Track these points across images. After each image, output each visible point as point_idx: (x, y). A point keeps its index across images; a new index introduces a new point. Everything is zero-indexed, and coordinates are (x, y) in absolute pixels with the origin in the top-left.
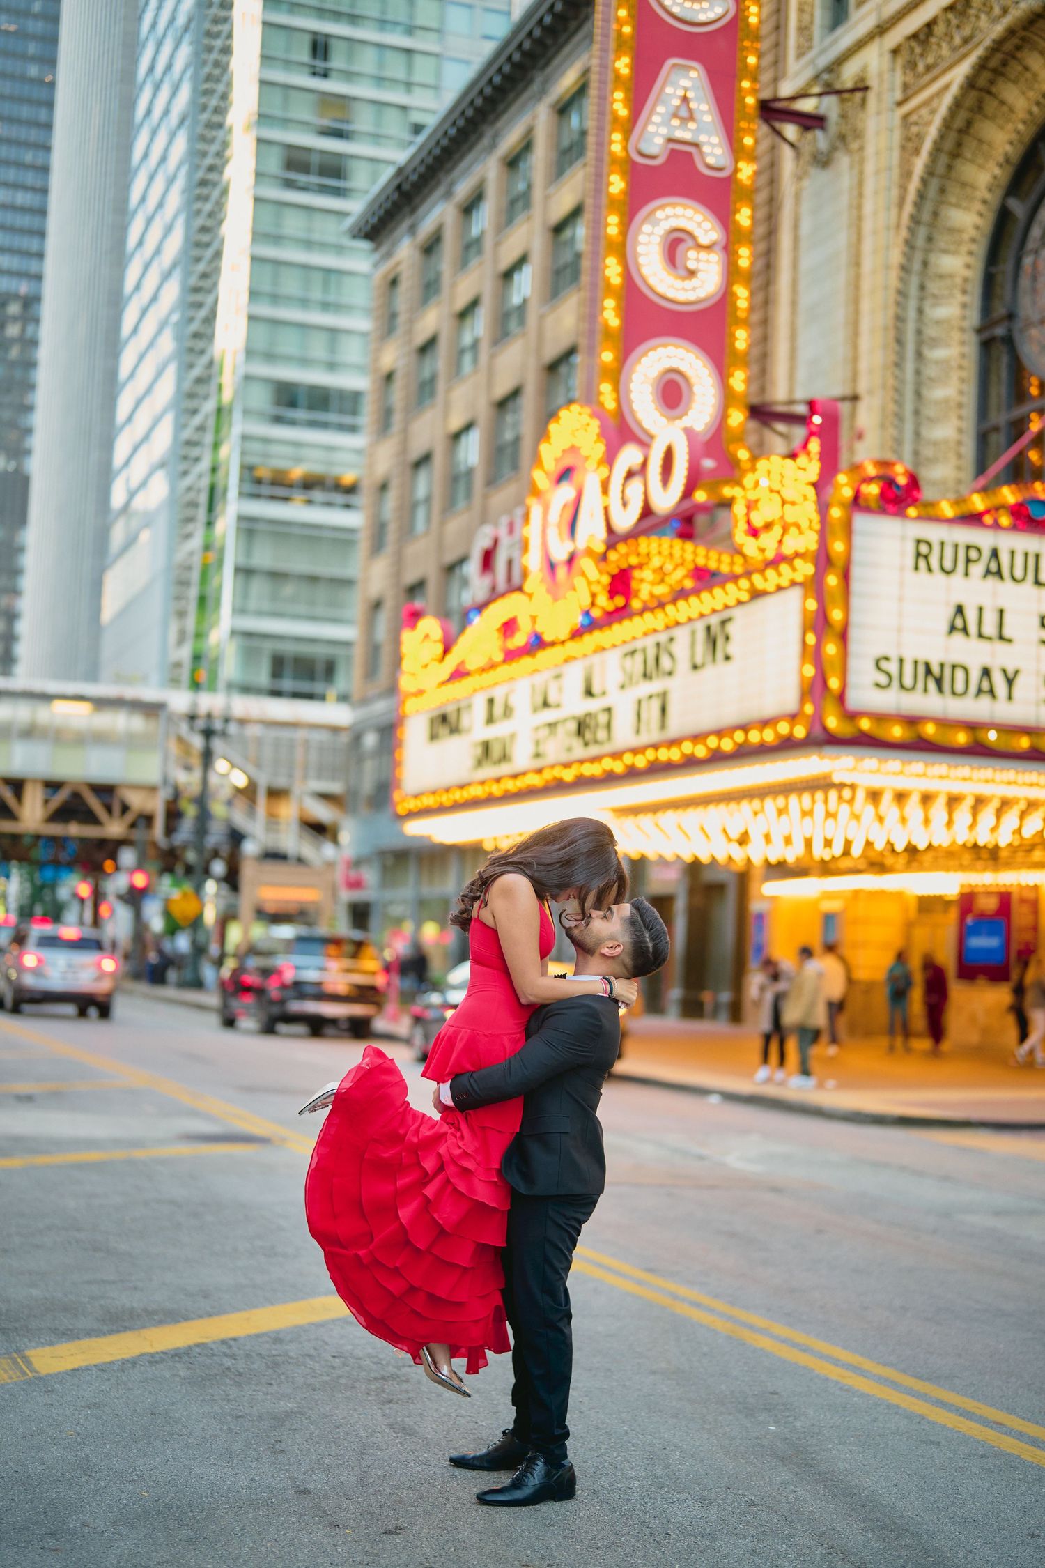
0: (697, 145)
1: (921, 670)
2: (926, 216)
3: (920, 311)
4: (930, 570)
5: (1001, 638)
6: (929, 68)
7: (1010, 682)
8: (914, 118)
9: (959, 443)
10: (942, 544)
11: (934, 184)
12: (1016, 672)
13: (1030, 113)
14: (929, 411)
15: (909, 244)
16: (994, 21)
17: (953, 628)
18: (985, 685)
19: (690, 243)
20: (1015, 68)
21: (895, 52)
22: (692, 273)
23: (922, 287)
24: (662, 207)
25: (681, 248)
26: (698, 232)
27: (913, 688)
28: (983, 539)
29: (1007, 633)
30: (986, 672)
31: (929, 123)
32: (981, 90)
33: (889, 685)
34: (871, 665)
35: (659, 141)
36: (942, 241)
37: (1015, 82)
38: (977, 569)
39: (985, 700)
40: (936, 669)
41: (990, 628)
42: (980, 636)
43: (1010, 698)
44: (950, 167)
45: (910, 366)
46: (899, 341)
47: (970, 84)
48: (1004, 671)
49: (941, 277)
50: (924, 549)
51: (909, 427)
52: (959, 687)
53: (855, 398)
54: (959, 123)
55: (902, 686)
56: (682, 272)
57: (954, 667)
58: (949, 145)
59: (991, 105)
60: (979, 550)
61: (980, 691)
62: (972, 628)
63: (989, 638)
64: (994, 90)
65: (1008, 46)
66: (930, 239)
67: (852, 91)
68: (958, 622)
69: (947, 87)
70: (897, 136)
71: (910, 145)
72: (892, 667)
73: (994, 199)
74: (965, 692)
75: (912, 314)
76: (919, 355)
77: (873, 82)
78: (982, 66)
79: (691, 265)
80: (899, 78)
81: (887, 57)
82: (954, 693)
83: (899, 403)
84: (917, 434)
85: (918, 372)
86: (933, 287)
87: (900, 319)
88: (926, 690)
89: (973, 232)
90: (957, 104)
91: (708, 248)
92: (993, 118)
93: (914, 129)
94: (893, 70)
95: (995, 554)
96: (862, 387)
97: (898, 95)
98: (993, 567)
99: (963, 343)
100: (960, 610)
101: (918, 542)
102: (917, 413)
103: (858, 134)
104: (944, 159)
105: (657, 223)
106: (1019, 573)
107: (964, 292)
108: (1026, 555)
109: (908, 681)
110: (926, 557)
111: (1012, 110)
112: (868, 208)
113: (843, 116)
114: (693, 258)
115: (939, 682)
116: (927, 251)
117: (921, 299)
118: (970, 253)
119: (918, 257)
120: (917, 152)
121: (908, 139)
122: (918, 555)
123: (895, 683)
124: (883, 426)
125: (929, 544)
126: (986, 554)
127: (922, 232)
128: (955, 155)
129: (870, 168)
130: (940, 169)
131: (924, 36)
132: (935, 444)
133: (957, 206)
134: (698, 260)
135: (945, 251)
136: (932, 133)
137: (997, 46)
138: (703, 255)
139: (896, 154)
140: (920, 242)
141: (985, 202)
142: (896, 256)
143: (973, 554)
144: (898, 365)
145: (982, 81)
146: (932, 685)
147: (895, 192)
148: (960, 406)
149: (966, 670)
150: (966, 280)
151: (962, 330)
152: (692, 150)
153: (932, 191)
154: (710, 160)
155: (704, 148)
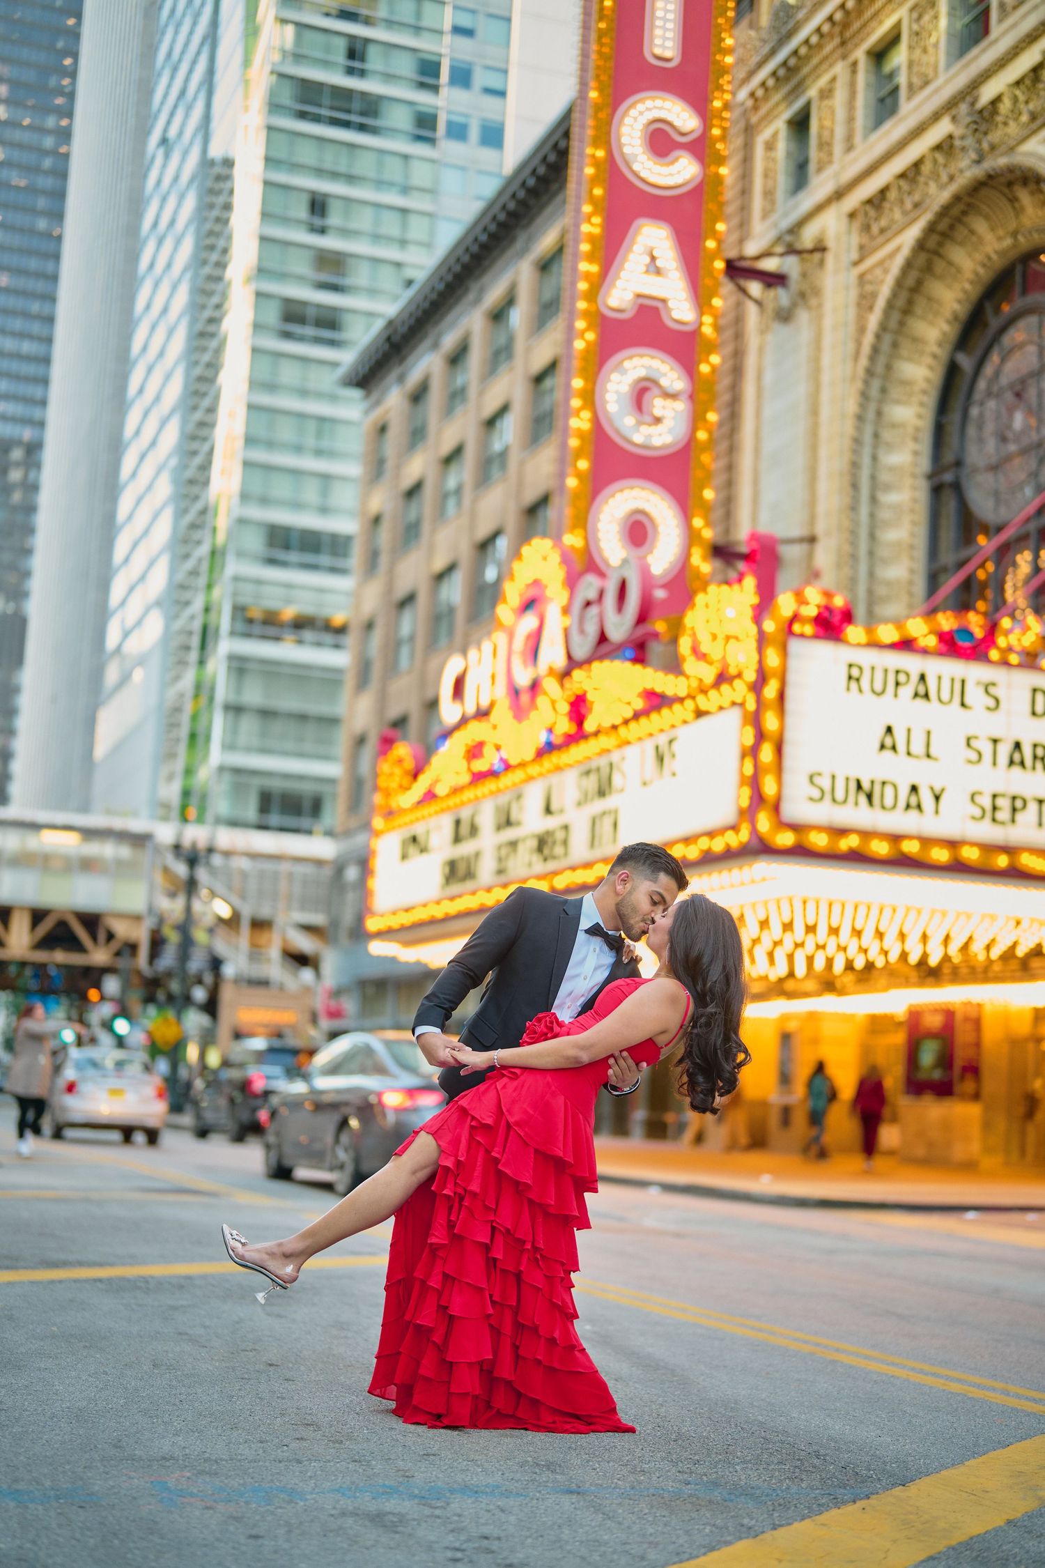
0: (664, 301)
1: (853, 786)
2: (880, 369)
3: (874, 458)
4: (860, 691)
5: (928, 756)
6: (882, 231)
7: (937, 798)
8: (869, 277)
9: (911, 583)
10: (873, 668)
11: (887, 339)
12: (943, 790)
13: (977, 274)
14: (883, 552)
15: (864, 395)
16: (942, 187)
17: (882, 747)
18: (913, 801)
19: (655, 391)
20: (961, 232)
21: (852, 215)
22: (658, 420)
23: (876, 436)
24: (630, 358)
25: (647, 396)
26: (664, 382)
27: (845, 801)
28: (911, 663)
29: (933, 752)
30: (914, 789)
31: (882, 282)
32: (928, 251)
33: (822, 798)
34: (806, 780)
35: (629, 296)
36: (895, 392)
37: (962, 244)
38: (907, 691)
39: (913, 813)
40: (866, 785)
41: (918, 747)
42: (909, 754)
43: (937, 812)
44: (902, 324)
45: (864, 510)
46: (855, 486)
47: (920, 246)
48: (932, 789)
49: (894, 426)
50: (855, 672)
51: (863, 568)
52: (889, 801)
53: (812, 540)
54: (910, 282)
55: (834, 800)
56: (647, 419)
57: (884, 783)
58: (901, 302)
59: (939, 266)
60: (908, 675)
61: (908, 806)
62: (901, 747)
63: (917, 757)
64: (941, 251)
65: (955, 211)
66: (883, 390)
67: (812, 251)
68: (888, 741)
69: (898, 249)
70: (853, 294)
71: (865, 302)
72: (825, 783)
73: (943, 354)
74: (894, 806)
75: (866, 461)
76: (873, 500)
77: (830, 243)
78: (931, 229)
79: (657, 412)
80: (855, 239)
81: (845, 220)
82: (883, 807)
83: (854, 543)
84: (871, 575)
85: (872, 515)
86: (887, 435)
87: (855, 465)
88: (856, 804)
89: (922, 384)
90: (908, 265)
91: (673, 396)
92: (941, 278)
93: (869, 288)
94: (849, 232)
95: (922, 678)
96: (820, 529)
97: (854, 255)
98: (922, 690)
99: (914, 488)
100: (889, 730)
101: (850, 666)
102: (871, 553)
103: (817, 292)
104: (896, 316)
105: (625, 372)
106: (945, 695)
107: (916, 439)
108: (953, 680)
109: (840, 795)
110: (858, 680)
111: (959, 270)
112: (826, 359)
113: (804, 275)
114: (659, 406)
115: (869, 797)
116: (881, 402)
117: (875, 446)
118: (922, 404)
119: (872, 408)
120: (871, 308)
121: (862, 296)
122: (850, 677)
123: (828, 797)
124: (839, 566)
125: (861, 669)
126: (915, 678)
127: (876, 384)
128: (907, 311)
129: (828, 322)
130: (893, 324)
131: (878, 201)
132: (889, 583)
133: (909, 359)
134: (664, 408)
135: (898, 402)
136: (885, 291)
137: (945, 211)
138: (669, 403)
139: (852, 313)
140: (874, 392)
141: (935, 356)
142: (852, 406)
143: (902, 678)
144: (854, 508)
145: (932, 242)
146: (863, 799)
147: (851, 347)
148: (912, 547)
149: (895, 786)
150: (917, 429)
151: (914, 476)
152: (659, 305)
153: (885, 346)
154: (676, 315)
155: (671, 304)
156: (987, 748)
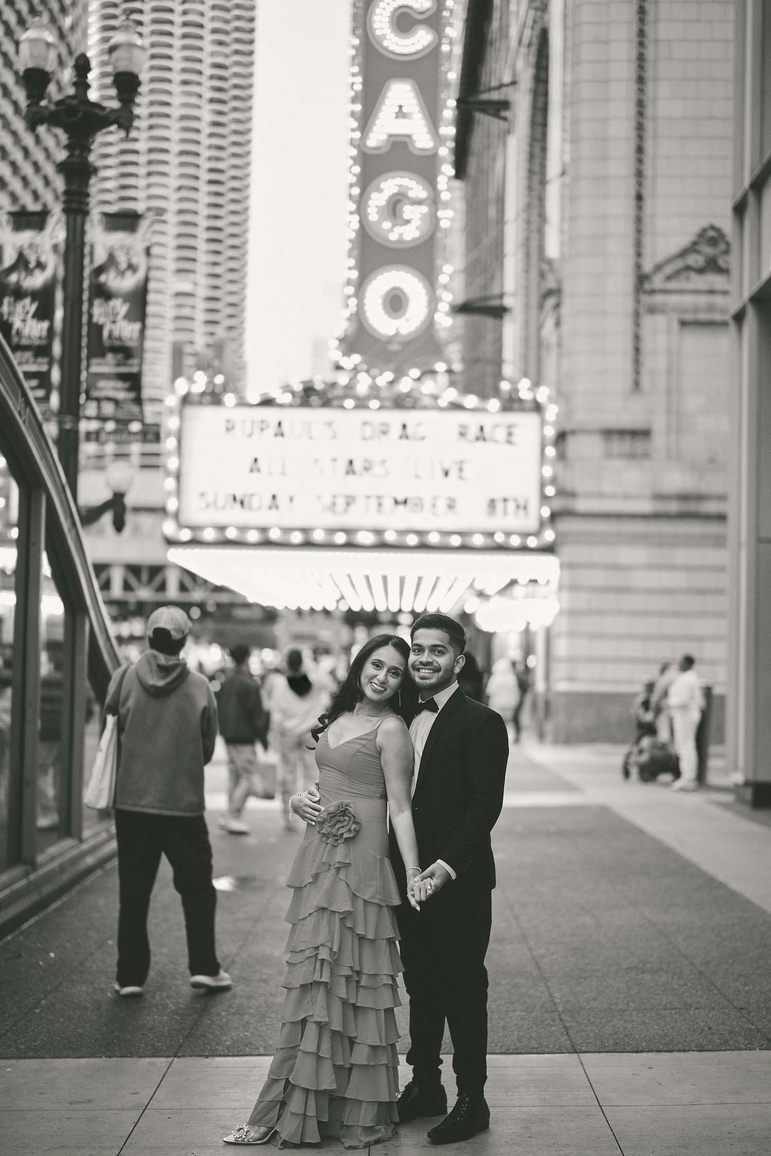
0: (409, 136)
1: (230, 498)
4: (234, 436)
5: (283, 473)
7: (291, 499)
10: (243, 421)
17: (252, 471)
19: (406, 201)
22: (408, 222)
24: (386, 180)
25: (399, 206)
26: (411, 194)
27: (224, 509)
28: (271, 415)
29: (287, 471)
30: (274, 497)
33: (208, 508)
35: (384, 137)
38: (267, 434)
39: (273, 512)
40: (240, 497)
41: (276, 468)
42: (272, 473)
43: (289, 509)
48: (287, 495)
50: (230, 425)
52: (256, 505)
55: (215, 508)
56: (400, 222)
57: (253, 494)
60: (268, 423)
61: (269, 508)
62: (265, 469)
63: (275, 475)
68: (255, 466)
72: (210, 498)
74: (260, 509)
79: (406, 216)
82: (251, 509)
87: (528, 240)
88: (232, 509)
91: (419, 202)
95: (279, 424)
100: (255, 460)
101: (227, 421)
105: (382, 191)
106: (296, 433)
108: (302, 424)
109: (220, 505)
110: (231, 430)
114: (408, 211)
115: (242, 504)
122: (227, 429)
123: (212, 506)
125: (234, 422)
126: (273, 424)
127: (536, 179)
134: (411, 212)
138: (415, 208)
143: (265, 425)
146: (236, 506)
149: (261, 497)
152: (407, 140)
153: (537, 151)
154: (419, 145)
155: (414, 138)
156: (328, 465)
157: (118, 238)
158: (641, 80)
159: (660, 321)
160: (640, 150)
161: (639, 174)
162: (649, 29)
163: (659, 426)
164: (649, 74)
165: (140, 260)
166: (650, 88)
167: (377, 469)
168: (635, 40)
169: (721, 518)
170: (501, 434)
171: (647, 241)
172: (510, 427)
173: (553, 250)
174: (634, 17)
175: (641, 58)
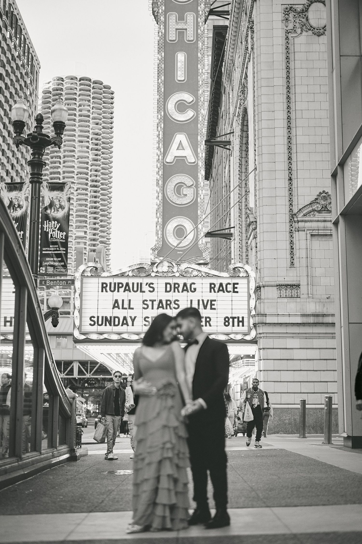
0: (185, 157)
1: (104, 319)
4: (106, 291)
5: (129, 308)
7: (133, 320)
10: (110, 283)
12: (135, 317)
17: (114, 307)
18: (125, 322)
19: (184, 186)
22: (185, 195)
24: (175, 177)
25: (181, 188)
26: (186, 183)
27: (101, 325)
28: (123, 280)
29: (132, 306)
30: (125, 318)
33: (94, 324)
34: (89, 319)
35: (173, 158)
38: (122, 290)
39: (125, 326)
40: (109, 319)
41: (126, 305)
42: (122, 308)
43: (133, 325)
48: (131, 318)
53: (235, 227)
55: (98, 324)
56: (182, 196)
57: (115, 317)
61: (123, 324)
62: (120, 306)
63: (126, 309)
68: (116, 305)
72: (95, 319)
74: (118, 325)
77: (234, 130)
79: (185, 193)
82: (114, 325)
88: (105, 325)
91: (190, 187)
95: (127, 284)
96: (235, 224)
98: (127, 288)
100: (116, 301)
101: (102, 283)
105: (173, 182)
106: (135, 289)
108: (138, 283)
110: (105, 288)
115: (110, 322)
125: (106, 284)
126: (124, 285)
134: (187, 191)
143: (120, 285)
146: (107, 323)
149: (119, 318)
154: (189, 161)
155: (187, 157)
156: (150, 303)
157: (55, 194)
158: (289, 127)
159: (302, 234)
160: (290, 158)
161: (290, 169)
162: (292, 105)
163: (303, 282)
164: (293, 125)
165: (65, 204)
166: (293, 131)
167: (173, 305)
168: (286, 111)
169: (333, 324)
170: (230, 288)
171: (295, 199)
172: (234, 284)
173: (252, 205)
174: (285, 101)
175: (289, 118)
